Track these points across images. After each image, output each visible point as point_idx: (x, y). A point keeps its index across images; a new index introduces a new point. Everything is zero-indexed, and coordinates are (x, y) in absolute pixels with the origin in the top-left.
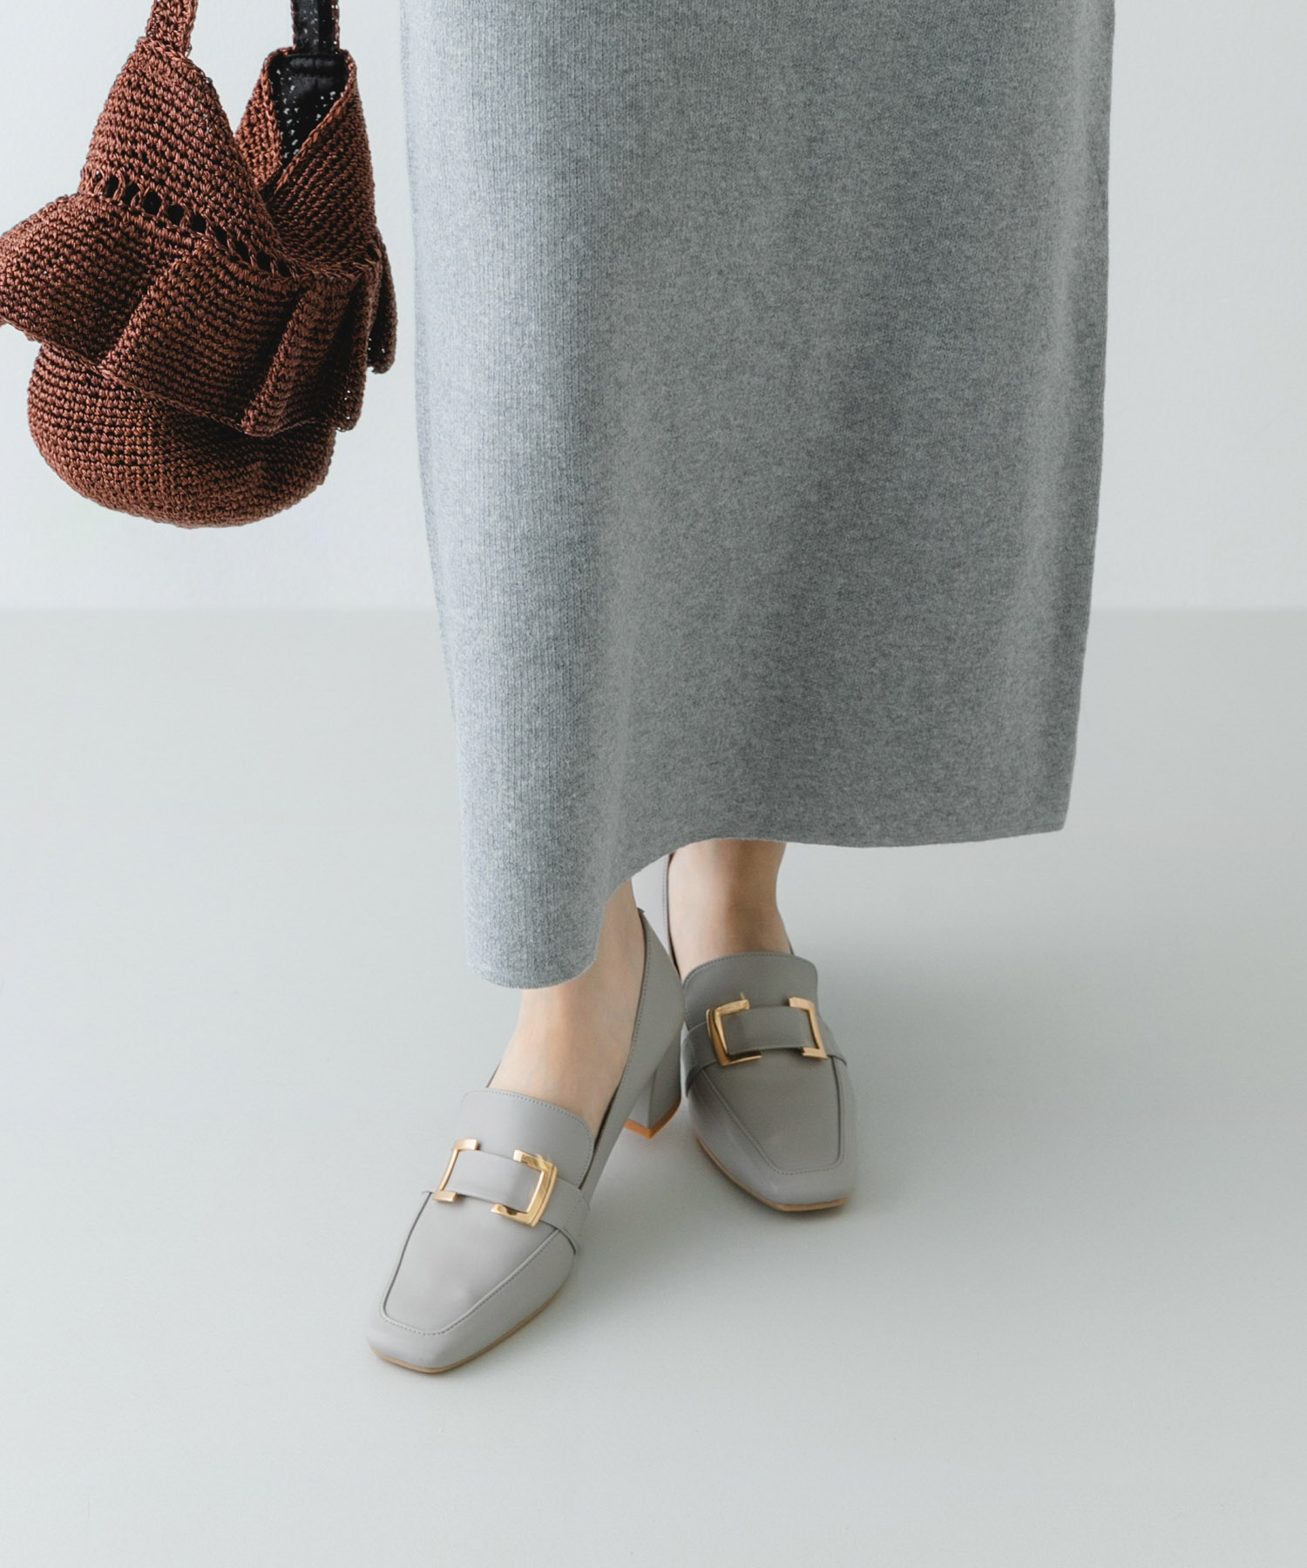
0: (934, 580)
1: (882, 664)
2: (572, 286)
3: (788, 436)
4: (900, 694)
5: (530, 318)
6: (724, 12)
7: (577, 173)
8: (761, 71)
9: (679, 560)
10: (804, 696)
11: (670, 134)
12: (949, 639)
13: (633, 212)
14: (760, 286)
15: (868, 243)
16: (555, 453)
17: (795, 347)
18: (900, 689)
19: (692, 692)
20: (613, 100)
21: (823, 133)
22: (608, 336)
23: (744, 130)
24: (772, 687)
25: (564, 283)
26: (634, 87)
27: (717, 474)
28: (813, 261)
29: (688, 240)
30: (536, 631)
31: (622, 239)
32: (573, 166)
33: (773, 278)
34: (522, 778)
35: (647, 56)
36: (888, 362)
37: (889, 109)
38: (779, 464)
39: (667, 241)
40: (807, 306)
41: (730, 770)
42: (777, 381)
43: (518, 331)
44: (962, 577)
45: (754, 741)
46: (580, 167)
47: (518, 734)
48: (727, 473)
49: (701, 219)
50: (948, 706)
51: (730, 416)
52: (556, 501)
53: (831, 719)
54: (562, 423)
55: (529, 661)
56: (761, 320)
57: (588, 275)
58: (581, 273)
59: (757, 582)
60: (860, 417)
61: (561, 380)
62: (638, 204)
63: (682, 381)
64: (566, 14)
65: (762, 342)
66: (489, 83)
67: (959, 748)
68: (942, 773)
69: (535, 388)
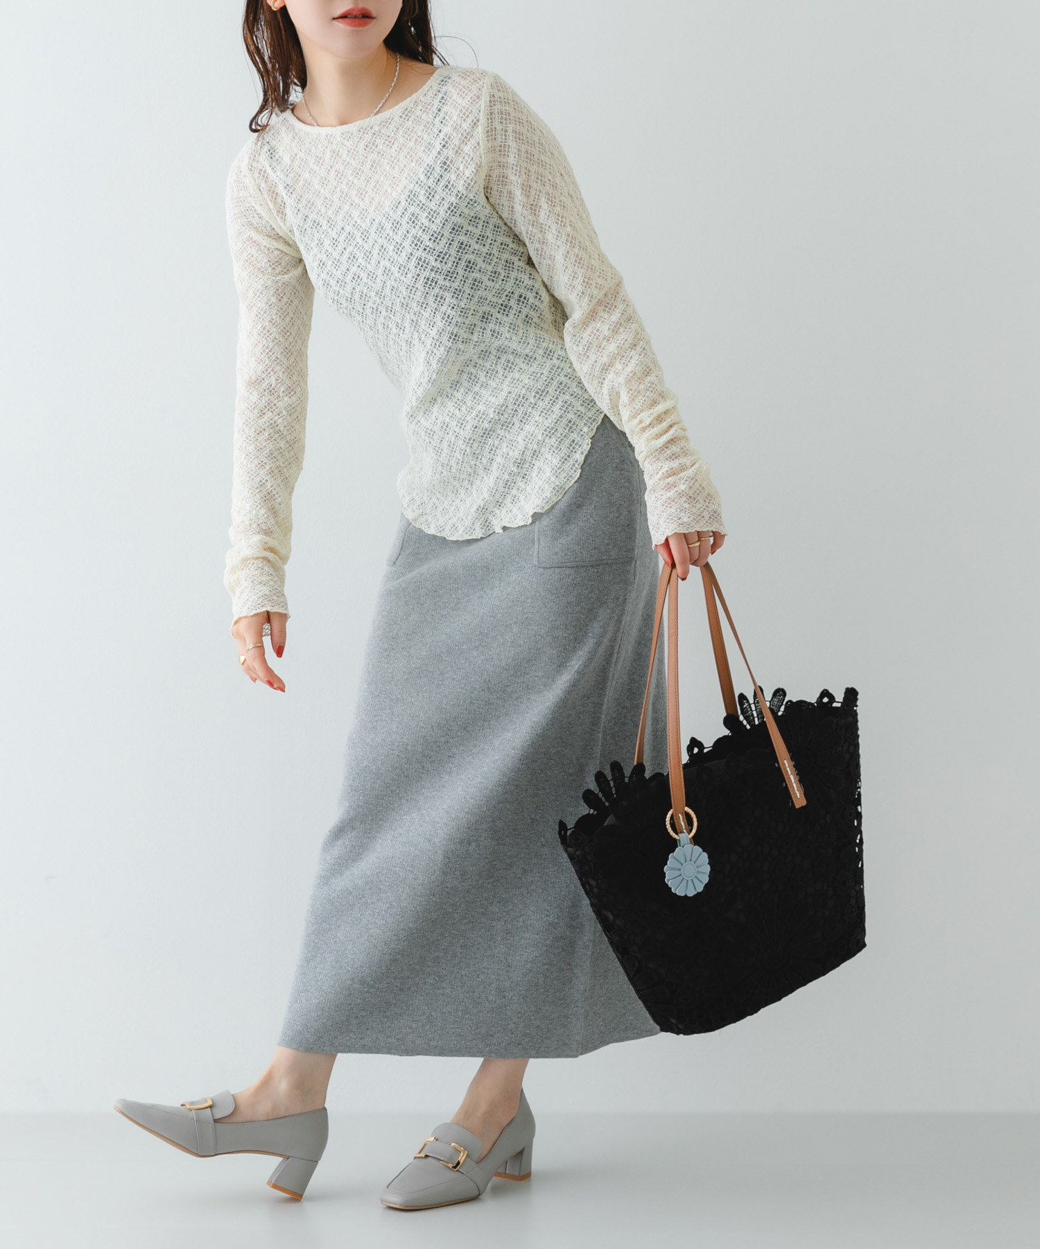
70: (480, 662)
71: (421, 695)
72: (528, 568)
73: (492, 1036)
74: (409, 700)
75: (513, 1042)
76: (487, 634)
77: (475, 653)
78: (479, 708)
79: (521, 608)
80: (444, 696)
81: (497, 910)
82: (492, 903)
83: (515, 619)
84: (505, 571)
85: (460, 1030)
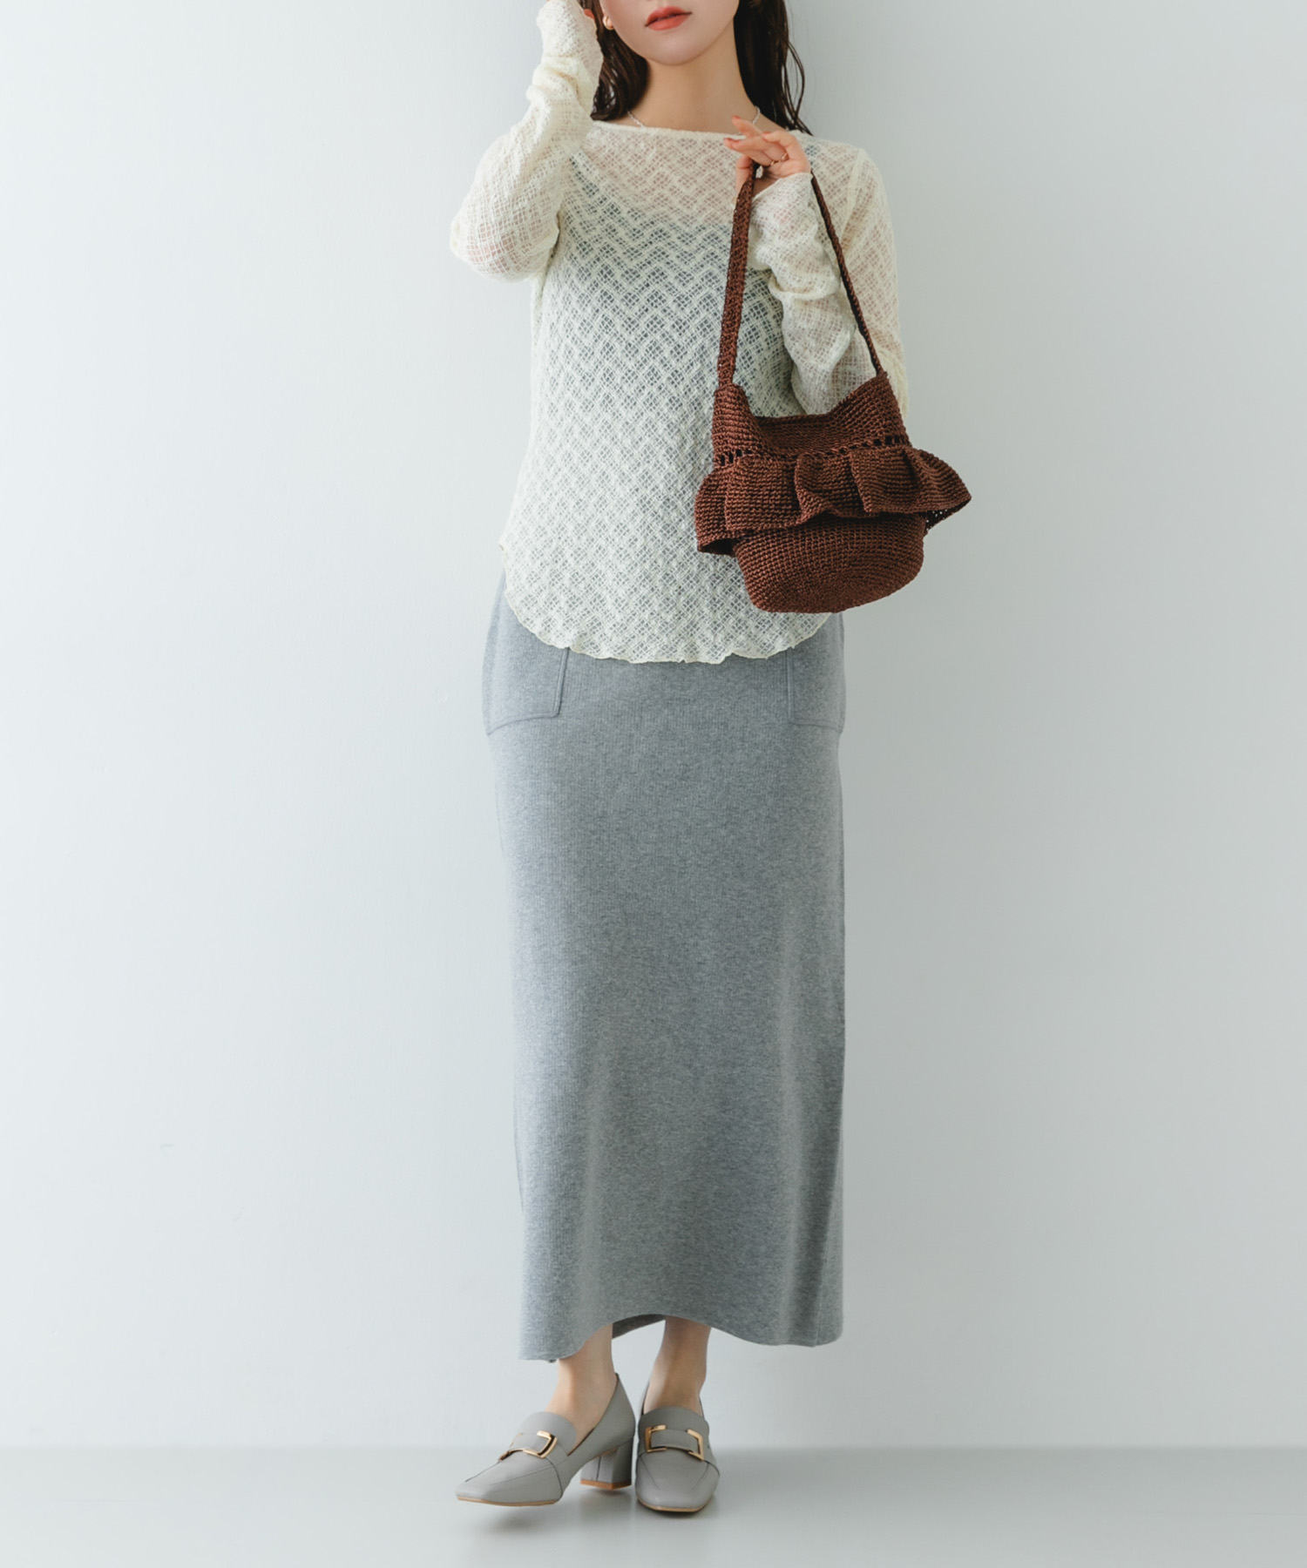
0: (762, 1196)
1: (734, 1233)
2: (580, 1014)
3: (694, 1113)
4: (742, 1251)
5: (561, 1031)
6: (649, 894)
7: (582, 961)
8: (668, 924)
9: (634, 1165)
10: (696, 1243)
11: (623, 948)
12: (768, 1228)
13: (608, 982)
14: (676, 1033)
15: (735, 1022)
16: (573, 1095)
17: (696, 1069)
18: (742, 1249)
19: (642, 1235)
20: (597, 930)
21: (705, 960)
22: (596, 1040)
23: (660, 951)
24: (681, 1238)
25: (576, 1013)
26: (607, 924)
27: (657, 1127)
28: (704, 1026)
29: (635, 1001)
30: (565, 1181)
31: (603, 993)
32: (580, 958)
33: (682, 1030)
34: (561, 1254)
35: (613, 911)
36: (743, 1081)
37: (738, 953)
38: (689, 1127)
39: (624, 999)
40: (702, 1048)
41: (659, 1279)
42: (688, 1085)
43: (555, 1038)
44: (776, 1196)
45: (671, 1265)
46: (583, 959)
47: (558, 1233)
48: (662, 1128)
49: (641, 992)
50: (766, 1265)
51: (663, 1097)
52: (574, 1118)
53: (708, 1256)
54: (576, 1080)
55: (563, 1196)
56: (677, 1051)
57: (587, 1009)
58: (584, 1008)
59: (676, 1185)
60: (729, 1107)
61: (575, 1059)
62: (610, 979)
63: (634, 1072)
64: (576, 889)
65: (678, 1062)
66: (542, 923)
67: (772, 1288)
68: (763, 1301)
69: (563, 1063)
70: (730, 842)
71: (659, 887)
72: (780, 726)
73: (735, 1306)
74: (644, 895)
75: (759, 1322)
76: (736, 808)
77: (723, 832)
78: (732, 899)
79: (776, 776)
80: (691, 887)
81: (763, 1162)
82: (759, 1152)
83: (769, 789)
84: (749, 730)
85: (699, 1288)
